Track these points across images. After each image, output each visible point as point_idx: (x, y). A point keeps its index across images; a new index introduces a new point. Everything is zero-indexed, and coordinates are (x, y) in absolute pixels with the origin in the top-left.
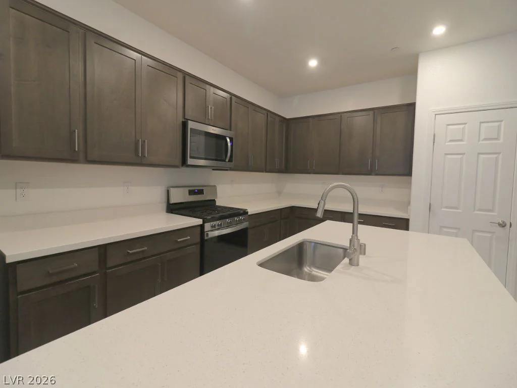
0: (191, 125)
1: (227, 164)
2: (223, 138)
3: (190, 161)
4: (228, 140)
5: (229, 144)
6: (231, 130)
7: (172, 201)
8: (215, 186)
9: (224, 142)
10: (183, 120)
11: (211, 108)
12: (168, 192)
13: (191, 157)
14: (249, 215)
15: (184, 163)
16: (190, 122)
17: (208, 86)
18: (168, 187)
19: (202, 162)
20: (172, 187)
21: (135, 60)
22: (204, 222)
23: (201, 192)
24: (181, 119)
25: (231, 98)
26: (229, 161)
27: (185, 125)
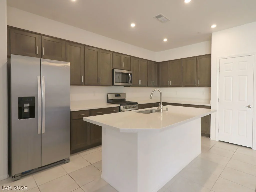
0: (116, 70)
1: (129, 84)
2: (128, 74)
3: (115, 84)
4: (130, 75)
5: (130, 76)
6: (131, 71)
7: (109, 99)
8: (125, 93)
9: (128, 76)
10: (113, 69)
11: (123, 63)
12: (107, 95)
13: (116, 82)
14: (139, 105)
15: (113, 84)
16: (115, 70)
17: (121, 55)
18: (108, 94)
19: (120, 84)
20: (109, 94)
21: (98, 52)
22: (120, 106)
23: (119, 96)
24: (112, 69)
25: (131, 58)
26: (130, 83)
27: (113, 71)
